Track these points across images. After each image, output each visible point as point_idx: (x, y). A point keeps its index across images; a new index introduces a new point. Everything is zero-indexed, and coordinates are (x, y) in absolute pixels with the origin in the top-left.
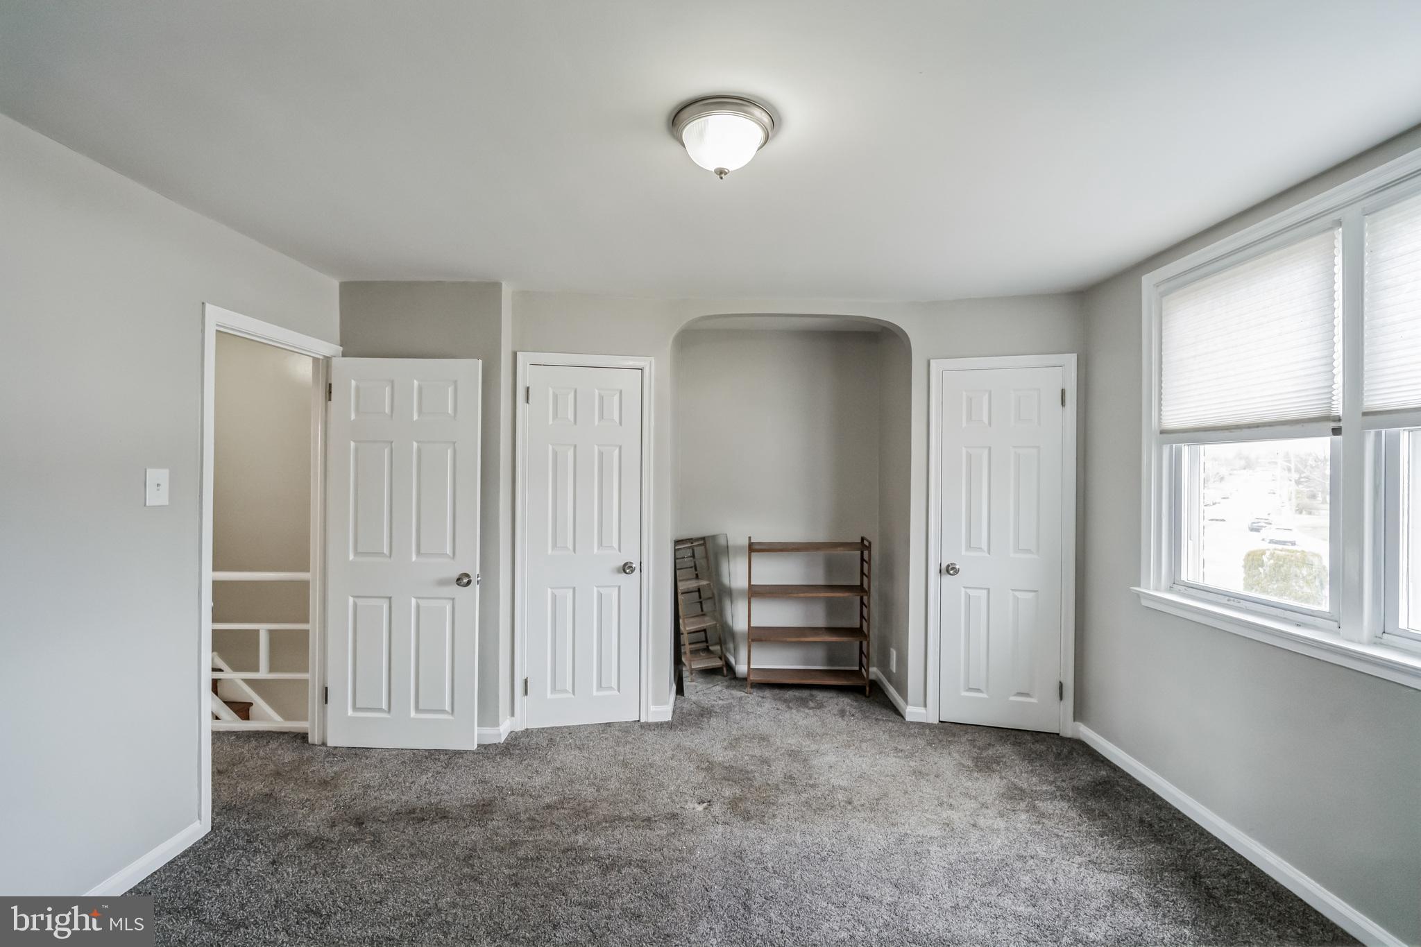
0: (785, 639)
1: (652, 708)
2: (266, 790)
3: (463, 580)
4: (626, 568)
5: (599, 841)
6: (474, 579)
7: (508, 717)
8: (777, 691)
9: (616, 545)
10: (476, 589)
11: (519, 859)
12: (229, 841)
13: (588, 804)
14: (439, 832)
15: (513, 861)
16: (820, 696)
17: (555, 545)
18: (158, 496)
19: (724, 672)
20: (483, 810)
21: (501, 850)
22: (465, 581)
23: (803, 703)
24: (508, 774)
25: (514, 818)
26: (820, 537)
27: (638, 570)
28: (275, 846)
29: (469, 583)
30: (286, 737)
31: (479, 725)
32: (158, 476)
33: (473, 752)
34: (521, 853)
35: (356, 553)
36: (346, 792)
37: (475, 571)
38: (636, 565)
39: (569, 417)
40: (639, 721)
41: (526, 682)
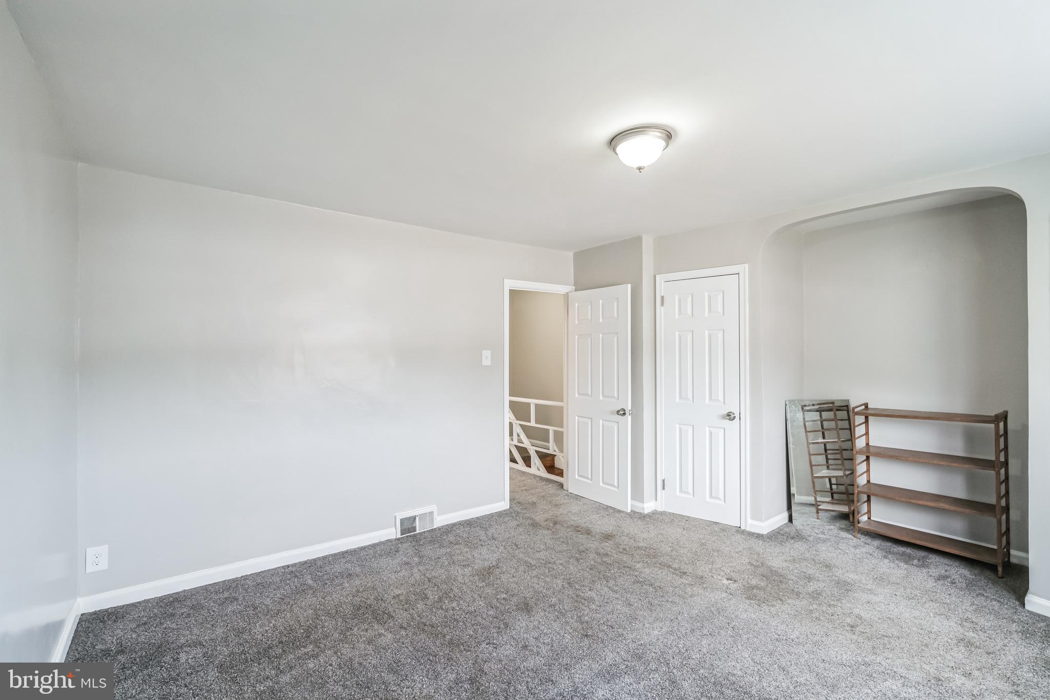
0: (911, 500)
1: (750, 521)
2: (535, 501)
3: (622, 413)
4: (730, 416)
5: (647, 571)
6: (627, 412)
7: (654, 501)
8: (889, 544)
9: (721, 399)
10: (629, 418)
11: (602, 561)
12: (511, 513)
13: (659, 554)
14: (582, 538)
15: (599, 560)
16: (934, 559)
17: (680, 397)
18: (487, 362)
19: (848, 519)
20: (608, 537)
21: (598, 554)
22: (621, 412)
23: (907, 559)
24: (633, 528)
25: (618, 545)
26: (959, 408)
27: (737, 418)
28: (522, 520)
29: (624, 414)
30: (557, 484)
31: (632, 499)
32: (487, 354)
33: (626, 513)
34: (605, 559)
35: (579, 394)
36: (561, 511)
37: (629, 407)
38: (737, 415)
39: (688, 313)
40: (740, 527)
41: (664, 481)
